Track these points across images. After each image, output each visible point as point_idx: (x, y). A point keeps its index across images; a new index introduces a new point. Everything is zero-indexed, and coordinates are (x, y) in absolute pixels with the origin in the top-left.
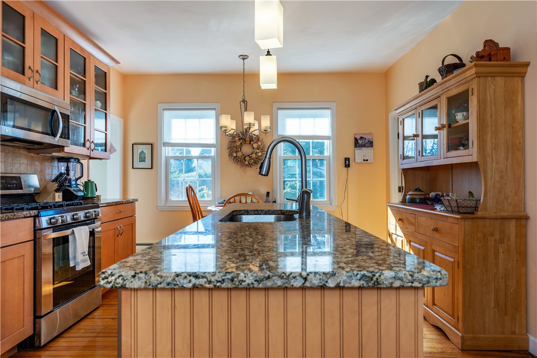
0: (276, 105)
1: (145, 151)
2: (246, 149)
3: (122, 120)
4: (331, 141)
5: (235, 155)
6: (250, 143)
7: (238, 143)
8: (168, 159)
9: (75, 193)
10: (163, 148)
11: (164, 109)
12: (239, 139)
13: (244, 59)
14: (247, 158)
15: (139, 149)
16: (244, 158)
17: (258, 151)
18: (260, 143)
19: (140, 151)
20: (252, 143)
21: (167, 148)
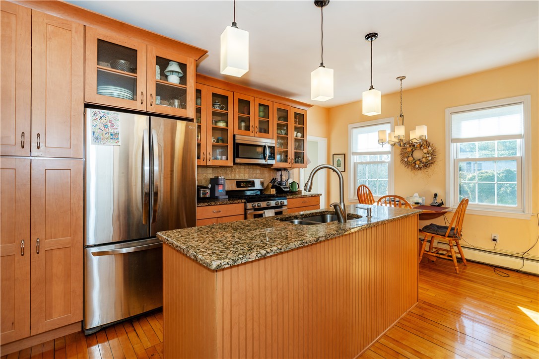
0: (448, 111)
1: (340, 159)
2: (418, 154)
3: (326, 139)
4: (524, 140)
5: (406, 160)
6: (421, 149)
7: (410, 149)
8: (356, 164)
9: (283, 189)
10: (352, 157)
11: (353, 128)
12: (410, 146)
13: (401, 80)
14: (418, 162)
15: (336, 158)
16: (415, 162)
17: (428, 155)
18: (430, 148)
19: (337, 159)
20: (422, 148)
21: (355, 156)
